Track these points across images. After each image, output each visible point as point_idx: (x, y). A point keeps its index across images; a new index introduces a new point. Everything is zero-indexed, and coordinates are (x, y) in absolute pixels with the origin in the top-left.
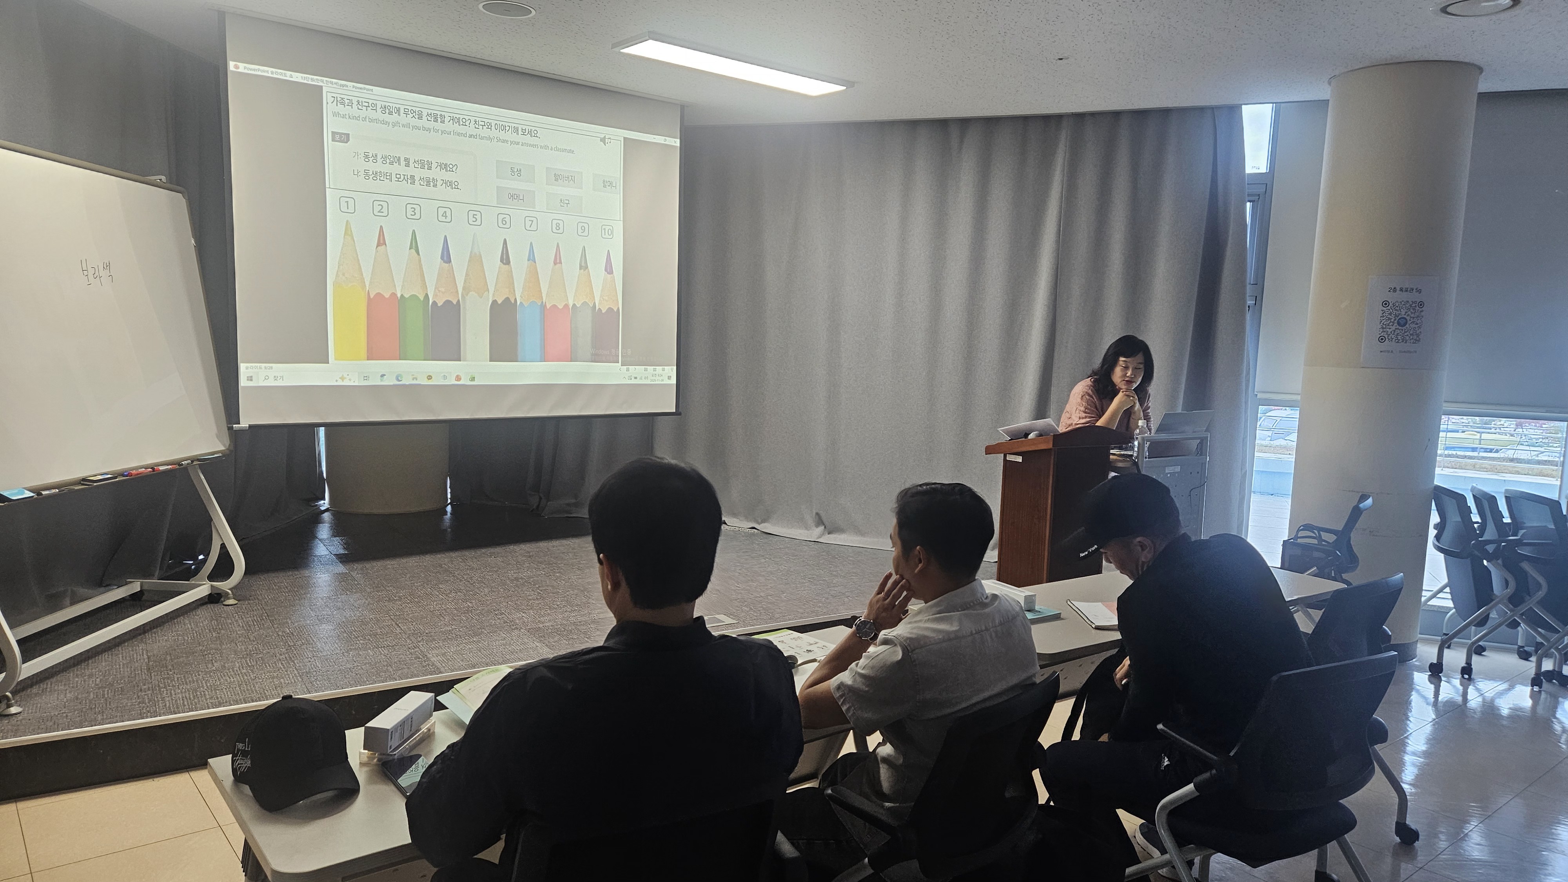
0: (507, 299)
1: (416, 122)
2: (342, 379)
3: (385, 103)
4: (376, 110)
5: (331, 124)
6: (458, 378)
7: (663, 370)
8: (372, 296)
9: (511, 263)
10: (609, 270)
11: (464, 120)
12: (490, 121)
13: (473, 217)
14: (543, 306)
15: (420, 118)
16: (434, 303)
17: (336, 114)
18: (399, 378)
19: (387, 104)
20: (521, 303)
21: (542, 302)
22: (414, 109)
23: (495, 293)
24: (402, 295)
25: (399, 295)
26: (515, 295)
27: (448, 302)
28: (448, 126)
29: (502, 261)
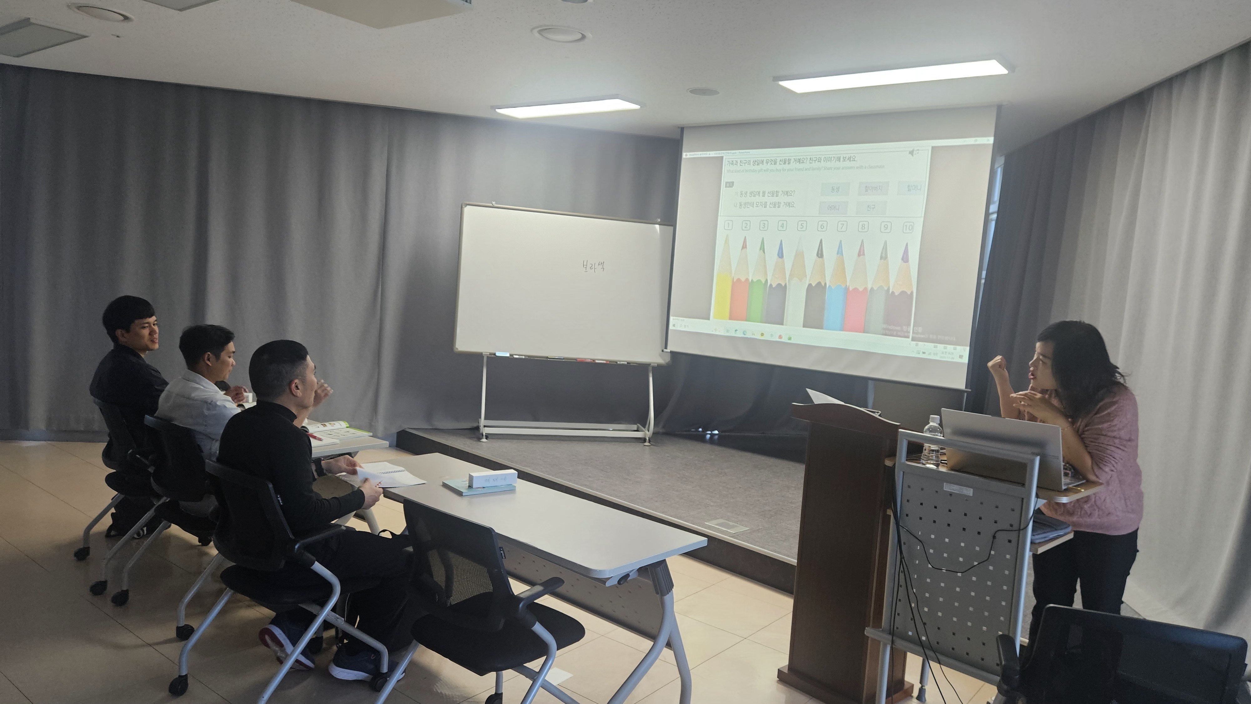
0: (819, 283)
1: (773, 167)
2: (716, 330)
3: (755, 159)
4: (750, 164)
5: (726, 177)
6: (780, 337)
7: (955, 349)
8: (735, 280)
9: (824, 256)
10: (905, 259)
11: (803, 160)
12: (820, 156)
13: (801, 225)
14: (847, 289)
15: (775, 164)
16: (771, 285)
17: (729, 171)
18: (745, 333)
19: (757, 159)
20: (829, 286)
21: (847, 285)
22: (772, 158)
23: (811, 279)
24: (752, 280)
25: (750, 280)
26: (825, 280)
27: (779, 285)
28: (793, 165)
29: (817, 255)
